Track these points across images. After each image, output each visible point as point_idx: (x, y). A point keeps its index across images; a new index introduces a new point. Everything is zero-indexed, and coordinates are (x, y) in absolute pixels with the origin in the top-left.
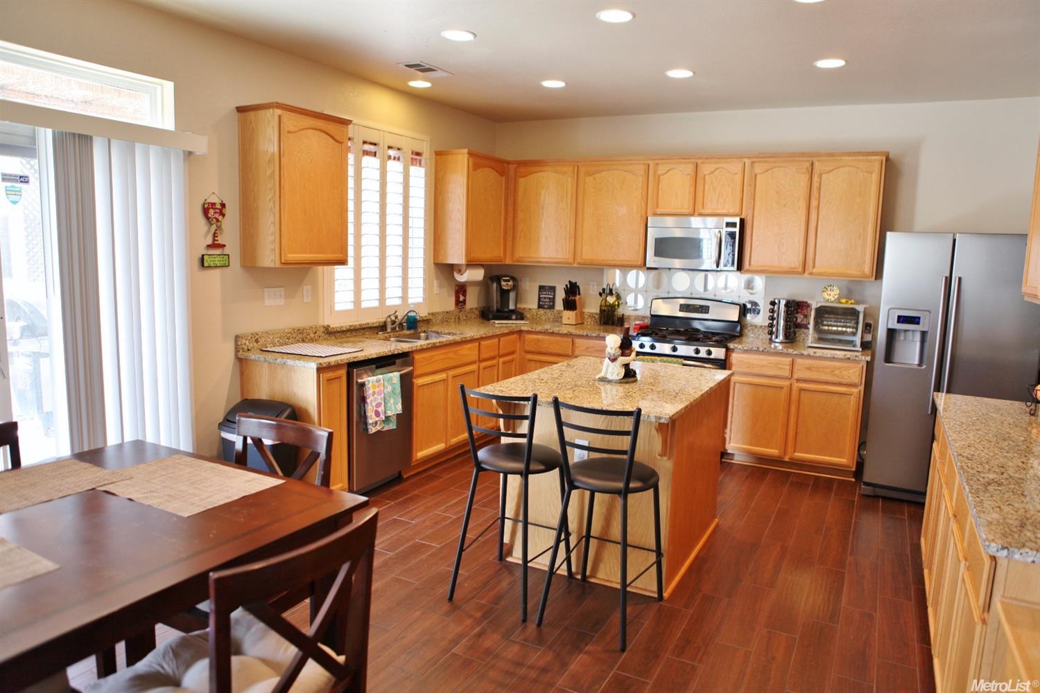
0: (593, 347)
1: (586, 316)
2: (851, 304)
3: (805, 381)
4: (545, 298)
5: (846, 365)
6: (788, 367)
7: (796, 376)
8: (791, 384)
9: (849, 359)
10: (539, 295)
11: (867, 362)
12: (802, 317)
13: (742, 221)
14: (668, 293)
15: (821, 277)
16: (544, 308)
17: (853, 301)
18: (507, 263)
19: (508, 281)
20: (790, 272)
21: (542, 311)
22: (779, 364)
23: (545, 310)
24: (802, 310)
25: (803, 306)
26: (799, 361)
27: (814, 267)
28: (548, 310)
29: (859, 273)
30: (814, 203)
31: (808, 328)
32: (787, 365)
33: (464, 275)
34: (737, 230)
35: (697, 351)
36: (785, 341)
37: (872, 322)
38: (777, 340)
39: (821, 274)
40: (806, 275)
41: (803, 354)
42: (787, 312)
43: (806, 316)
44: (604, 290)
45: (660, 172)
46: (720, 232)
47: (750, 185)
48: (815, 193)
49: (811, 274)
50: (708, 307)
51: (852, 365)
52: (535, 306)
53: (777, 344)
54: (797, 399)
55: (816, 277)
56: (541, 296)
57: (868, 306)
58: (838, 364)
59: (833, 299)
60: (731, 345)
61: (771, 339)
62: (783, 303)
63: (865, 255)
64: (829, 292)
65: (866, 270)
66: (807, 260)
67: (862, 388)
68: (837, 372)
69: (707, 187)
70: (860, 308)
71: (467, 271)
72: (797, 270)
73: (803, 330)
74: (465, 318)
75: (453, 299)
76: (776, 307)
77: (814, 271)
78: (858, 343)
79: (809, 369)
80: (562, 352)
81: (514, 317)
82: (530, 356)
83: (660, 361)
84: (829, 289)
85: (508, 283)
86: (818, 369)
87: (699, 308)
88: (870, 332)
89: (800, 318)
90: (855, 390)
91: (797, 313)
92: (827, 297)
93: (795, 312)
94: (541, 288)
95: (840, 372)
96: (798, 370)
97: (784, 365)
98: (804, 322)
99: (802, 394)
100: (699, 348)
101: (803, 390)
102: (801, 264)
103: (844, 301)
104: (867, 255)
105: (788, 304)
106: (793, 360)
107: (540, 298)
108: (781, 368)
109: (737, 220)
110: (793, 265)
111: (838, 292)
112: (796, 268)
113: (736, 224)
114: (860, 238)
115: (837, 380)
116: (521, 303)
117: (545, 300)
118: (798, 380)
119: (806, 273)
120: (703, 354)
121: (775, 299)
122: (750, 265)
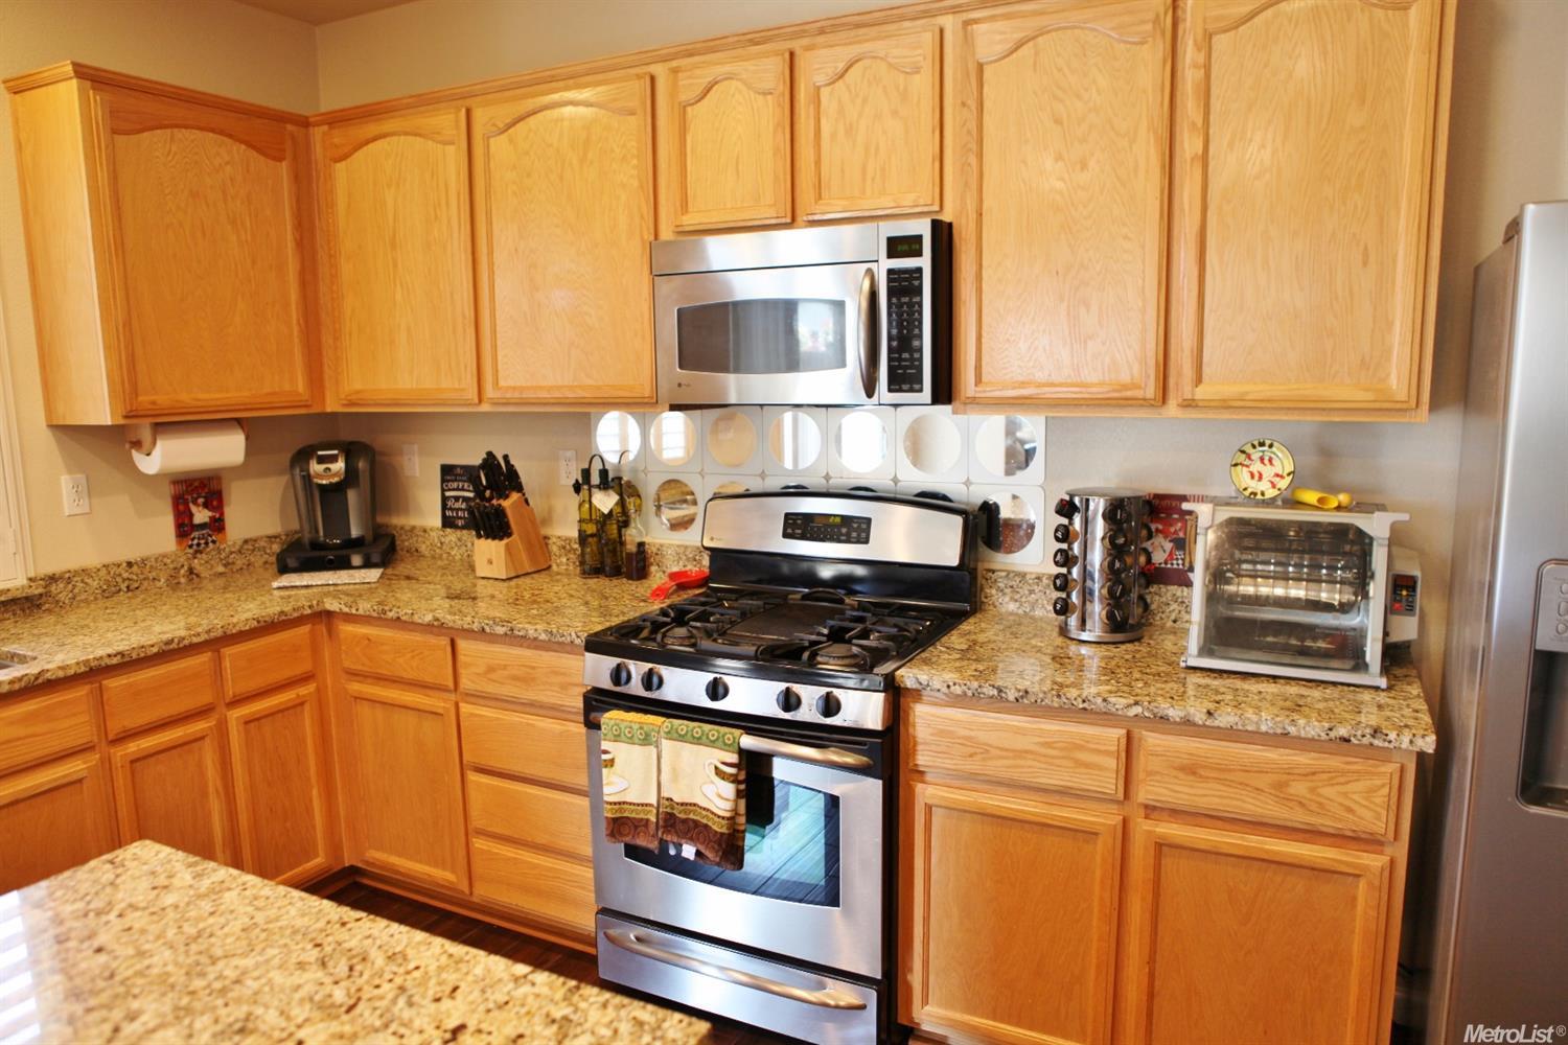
0: (505, 667)
1: (554, 549)
2: (1339, 508)
3: (1176, 813)
4: (457, 499)
5: (1335, 762)
6: (1112, 763)
7: (1144, 793)
8: (1125, 822)
9: (1347, 740)
10: (443, 491)
11: (1421, 755)
12: (1168, 546)
13: (943, 234)
14: (763, 475)
15: (1226, 415)
16: (456, 527)
17: (1343, 498)
18: (329, 410)
19: (334, 459)
20: (1119, 401)
21: (452, 536)
22: (1080, 748)
23: (459, 533)
24: (1168, 523)
25: (1169, 510)
26: (1152, 740)
27: (1199, 380)
28: (465, 532)
29: (1370, 396)
30: (1189, 145)
31: (1189, 584)
32: (1107, 753)
33: (154, 453)
34: (924, 262)
35: (789, 701)
36: (1109, 637)
37: (1417, 573)
38: (1085, 636)
39: (1225, 405)
40: (1172, 409)
41: (1164, 719)
42: (1112, 541)
43: (1181, 544)
44: (586, 473)
45: (684, 97)
46: (869, 271)
47: (964, 104)
48: (1190, 108)
49: (1189, 404)
50: (868, 521)
51: (1359, 765)
52: (437, 522)
53: (1084, 650)
54: (1150, 875)
55: (1211, 415)
56: (448, 494)
57: (1405, 517)
58: (1304, 759)
59: (1271, 493)
60: (909, 676)
61: (1063, 631)
62: (1098, 506)
63: (1390, 325)
64: (1256, 467)
65: (1393, 382)
66: (1172, 355)
67: (1401, 851)
68: (1299, 788)
69: (826, 127)
70: (1376, 526)
71: (159, 443)
72: (1139, 394)
73: (1173, 589)
74: (221, 569)
75: (167, 523)
76: (1077, 519)
77: (1201, 393)
78: (1373, 652)
79: (1191, 770)
80: (428, 679)
81: (356, 560)
82: (356, 687)
83: (670, 736)
84: (1256, 455)
85: (332, 466)
86: (1222, 772)
87: (839, 526)
88: (1410, 609)
89: (1161, 552)
90: (1374, 861)
91: (1150, 536)
92: (1254, 486)
93: (1144, 533)
94: (448, 471)
95: (1312, 790)
96: (1149, 773)
97: (1099, 752)
98: (1177, 564)
99: (1167, 862)
100: (797, 688)
101: (1172, 846)
102: (1152, 372)
103: (1311, 497)
104: (1398, 324)
105: (1117, 511)
106: (1129, 737)
107: (444, 499)
108: (1087, 765)
109: (923, 228)
110: (1125, 378)
111: (1289, 467)
112: (1136, 386)
113: (918, 239)
114: (1365, 264)
115: (1299, 817)
116: (388, 511)
117: (457, 505)
118: (1150, 810)
119: (1172, 402)
120: (809, 712)
121: (1072, 496)
122: (979, 380)
